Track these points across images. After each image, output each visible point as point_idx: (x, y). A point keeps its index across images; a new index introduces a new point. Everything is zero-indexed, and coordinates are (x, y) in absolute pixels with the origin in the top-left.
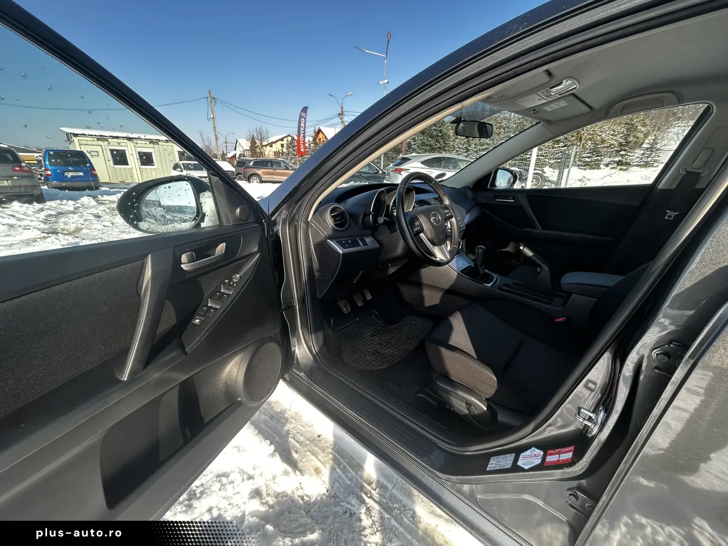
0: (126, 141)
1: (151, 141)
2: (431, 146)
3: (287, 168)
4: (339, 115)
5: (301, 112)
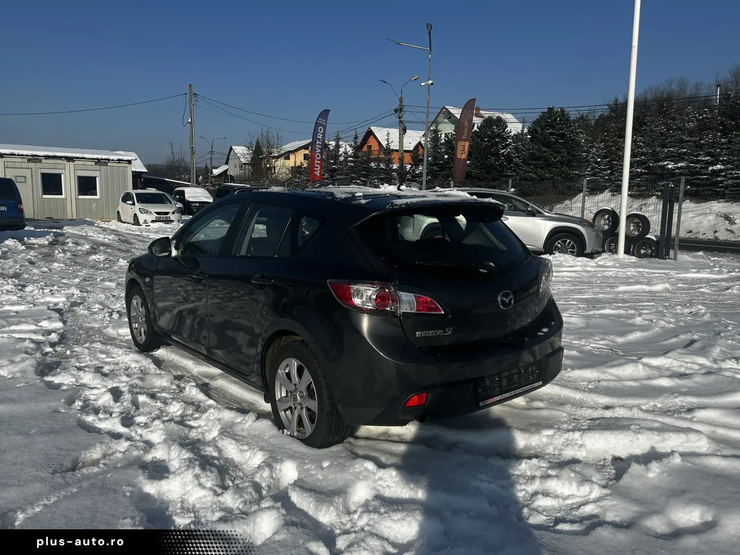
0: (65, 162)
1: (98, 162)
2: (546, 159)
4: (396, 111)
5: (318, 118)
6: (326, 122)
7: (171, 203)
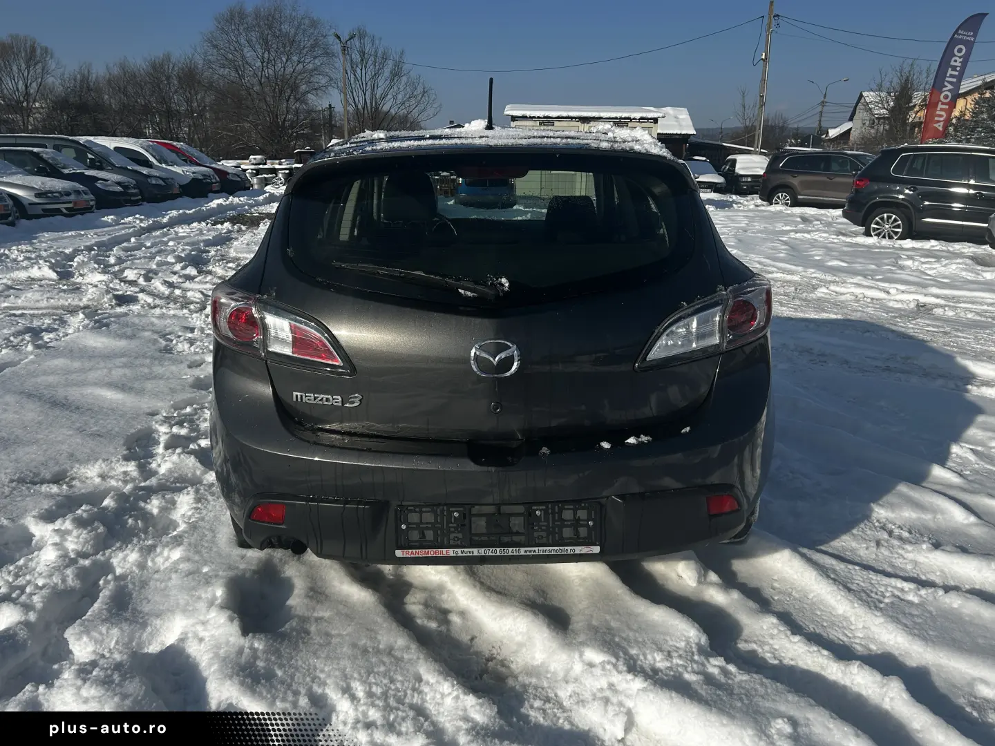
0: (579, 124)
6: (974, 36)
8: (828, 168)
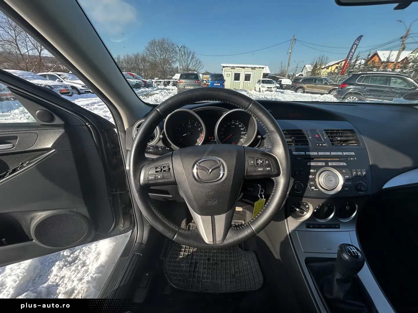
0: (242, 69)
1: (252, 68)
3: (326, 84)
5: (356, 40)
6: (359, 43)
7: (274, 84)
8: (315, 82)
